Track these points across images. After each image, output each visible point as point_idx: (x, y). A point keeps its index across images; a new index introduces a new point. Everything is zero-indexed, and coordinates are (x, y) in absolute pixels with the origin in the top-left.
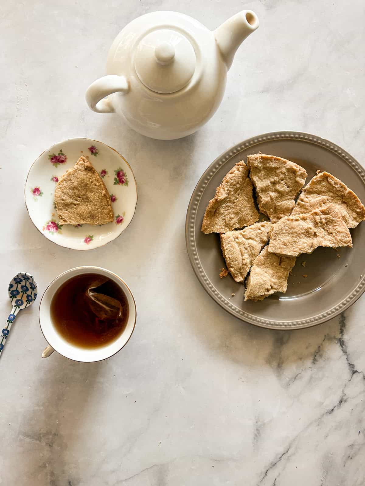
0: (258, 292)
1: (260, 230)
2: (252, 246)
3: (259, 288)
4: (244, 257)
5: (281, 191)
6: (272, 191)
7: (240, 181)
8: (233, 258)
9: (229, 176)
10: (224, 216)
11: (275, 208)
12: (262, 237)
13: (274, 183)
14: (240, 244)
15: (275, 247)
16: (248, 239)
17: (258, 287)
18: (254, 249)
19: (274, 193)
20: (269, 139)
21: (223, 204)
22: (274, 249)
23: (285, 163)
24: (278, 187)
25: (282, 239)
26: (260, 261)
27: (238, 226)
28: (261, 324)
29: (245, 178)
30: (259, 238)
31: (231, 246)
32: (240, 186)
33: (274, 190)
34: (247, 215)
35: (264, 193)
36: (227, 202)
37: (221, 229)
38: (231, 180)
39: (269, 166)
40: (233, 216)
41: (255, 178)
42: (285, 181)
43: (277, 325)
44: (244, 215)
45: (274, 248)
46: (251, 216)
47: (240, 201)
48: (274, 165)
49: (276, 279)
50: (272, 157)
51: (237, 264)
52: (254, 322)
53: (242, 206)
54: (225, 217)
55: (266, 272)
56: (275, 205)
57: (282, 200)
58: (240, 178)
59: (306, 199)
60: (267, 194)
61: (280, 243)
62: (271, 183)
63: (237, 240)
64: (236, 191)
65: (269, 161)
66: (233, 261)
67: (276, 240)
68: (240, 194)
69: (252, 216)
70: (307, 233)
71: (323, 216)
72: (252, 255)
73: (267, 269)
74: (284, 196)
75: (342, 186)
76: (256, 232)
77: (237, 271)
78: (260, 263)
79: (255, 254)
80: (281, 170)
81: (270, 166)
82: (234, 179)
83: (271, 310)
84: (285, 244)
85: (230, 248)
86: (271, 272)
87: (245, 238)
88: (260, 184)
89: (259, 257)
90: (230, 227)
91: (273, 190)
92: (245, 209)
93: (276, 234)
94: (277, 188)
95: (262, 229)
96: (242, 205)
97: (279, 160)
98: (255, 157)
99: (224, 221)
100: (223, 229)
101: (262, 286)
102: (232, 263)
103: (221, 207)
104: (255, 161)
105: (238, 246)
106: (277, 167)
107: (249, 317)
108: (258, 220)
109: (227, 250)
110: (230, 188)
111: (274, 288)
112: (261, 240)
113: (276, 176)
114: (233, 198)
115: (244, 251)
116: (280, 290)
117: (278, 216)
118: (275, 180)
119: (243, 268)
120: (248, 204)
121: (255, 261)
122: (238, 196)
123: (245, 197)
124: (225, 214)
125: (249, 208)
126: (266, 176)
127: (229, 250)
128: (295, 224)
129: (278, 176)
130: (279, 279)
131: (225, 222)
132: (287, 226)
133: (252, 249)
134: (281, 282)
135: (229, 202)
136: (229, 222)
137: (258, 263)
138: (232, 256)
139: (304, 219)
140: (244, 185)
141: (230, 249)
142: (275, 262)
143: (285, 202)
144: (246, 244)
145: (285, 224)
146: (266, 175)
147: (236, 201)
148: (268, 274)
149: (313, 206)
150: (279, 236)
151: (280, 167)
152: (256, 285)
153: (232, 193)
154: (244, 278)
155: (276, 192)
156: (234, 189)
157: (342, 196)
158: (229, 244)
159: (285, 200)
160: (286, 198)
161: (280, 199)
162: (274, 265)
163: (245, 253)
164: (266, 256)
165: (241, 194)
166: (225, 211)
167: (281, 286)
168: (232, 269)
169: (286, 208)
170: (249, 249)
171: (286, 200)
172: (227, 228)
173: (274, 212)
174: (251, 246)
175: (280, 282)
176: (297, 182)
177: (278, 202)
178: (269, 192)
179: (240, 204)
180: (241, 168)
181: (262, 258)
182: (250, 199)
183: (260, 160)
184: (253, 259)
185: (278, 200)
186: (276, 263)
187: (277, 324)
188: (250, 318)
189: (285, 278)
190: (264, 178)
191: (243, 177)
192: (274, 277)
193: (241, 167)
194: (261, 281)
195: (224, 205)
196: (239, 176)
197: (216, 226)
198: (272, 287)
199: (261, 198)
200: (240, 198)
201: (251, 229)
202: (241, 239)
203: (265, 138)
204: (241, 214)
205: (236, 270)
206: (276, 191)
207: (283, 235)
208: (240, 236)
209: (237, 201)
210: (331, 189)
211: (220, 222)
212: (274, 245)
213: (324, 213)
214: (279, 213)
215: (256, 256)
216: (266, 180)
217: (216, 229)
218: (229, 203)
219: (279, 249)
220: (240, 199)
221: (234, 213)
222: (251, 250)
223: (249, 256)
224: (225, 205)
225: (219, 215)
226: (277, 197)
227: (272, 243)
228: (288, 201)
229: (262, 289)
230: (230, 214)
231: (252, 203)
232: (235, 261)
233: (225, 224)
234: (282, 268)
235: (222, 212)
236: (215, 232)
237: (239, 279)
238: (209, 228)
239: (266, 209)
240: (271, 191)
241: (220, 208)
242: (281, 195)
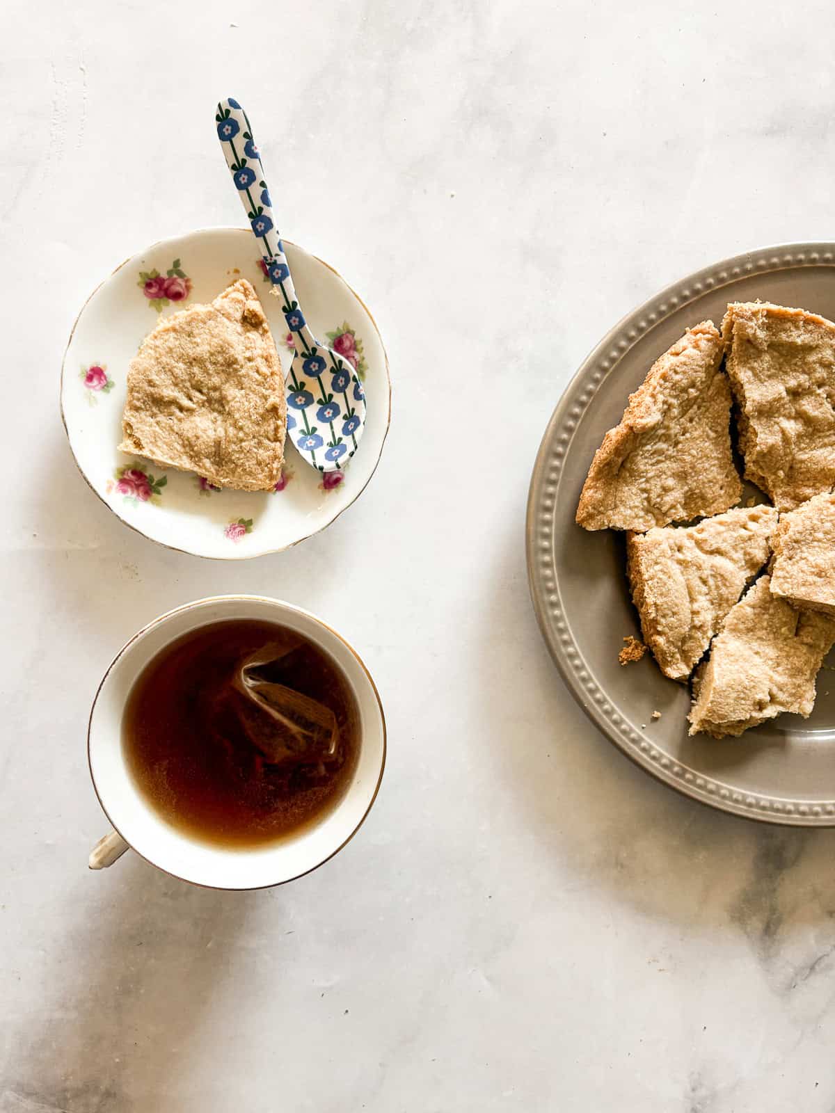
0: (734, 711)
1: (746, 529)
2: (722, 576)
3: (737, 699)
4: (696, 606)
5: (815, 417)
6: (789, 417)
7: (699, 379)
8: (665, 606)
9: (667, 362)
10: (647, 481)
11: (791, 468)
12: (749, 550)
13: (795, 394)
14: (686, 567)
15: (789, 580)
16: (712, 553)
17: (734, 695)
18: (728, 584)
19: (792, 422)
20: (788, 263)
21: (646, 445)
22: (786, 586)
24: (807, 405)
25: (811, 558)
26: (742, 619)
27: (682, 514)
28: (731, 803)
29: (712, 370)
30: (742, 552)
31: (662, 571)
32: (698, 393)
33: (793, 414)
34: (712, 484)
35: (765, 420)
36: (657, 440)
37: (634, 518)
38: (676, 372)
39: (787, 339)
40: (670, 482)
41: (742, 373)
42: (827, 388)
43: (777, 810)
44: (704, 483)
45: (787, 582)
46: (721, 488)
47: (694, 439)
48: (802, 337)
49: (785, 674)
50: (797, 315)
51: (676, 625)
52: (713, 797)
53: (698, 453)
54: (648, 485)
55: (757, 653)
56: (793, 459)
57: (814, 445)
58: (699, 371)
60: (772, 422)
61: (805, 568)
62: (788, 391)
63: (680, 556)
64: (686, 406)
65: (788, 325)
66: (664, 616)
67: (794, 560)
68: (696, 419)
69: (724, 488)
72: (721, 602)
73: (760, 645)
74: (822, 434)
76: (735, 535)
77: (676, 647)
78: (741, 626)
79: (727, 600)
80: (820, 356)
81: (790, 340)
82: (684, 373)
83: (764, 765)
84: (820, 574)
85: (660, 575)
86: (771, 652)
87: (702, 549)
88: (756, 393)
89: (740, 607)
90: (660, 517)
91: (789, 413)
92: (707, 465)
93: (796, 542)
94: (804, 407)
95: (751, 525)
96: (700, 453)
97: (818, 324)
98: (749, 309)
99: (645, 495)
100: (641, 520)
101: (745, 693)
102: (663, 621)
103: (641, 453)
104: (751, 320)
105: (682, 573)
106: (812, 343)
107: (699, 781)
108: (740, 500)
109: (650, 582)
110: (670, 395)
111: (778, 700)
112: (748, 557)
113: (804, 372)
114: (675, 429)
115: (697, 588)
116: (794, 709)
117: (797, 491)
118: (800, 385)
119: (691, 637)
120: (717, 450)
121: (727, 621)
122: (689, 425)
123: (707, 428)
124: (649, 475)
125: (716, 462)
126: (776, 369)
127: (656, 580)
129: (809, 372)
130: (792, 676)
131: (648, 500)
132: (829, 519)
133: (720, 583)
134: (799, 686)
135: (664, 439)
136: (658, 500)
137: (736, 624)
138: (665, 599)
140: (710, 393)
141: (660, 579)
142: (785, 624)
143: (822, 451)
144: (704, 566)
145: (822, 514)
146: (775, 365)
147: (682, 438)
148: (762, 660)
150: (804, 548)
151: (817, 346)
152: (730, 689)
153: (675, 412)
154: (692, 666)
155: (800, 420)
156: (681, 403)
158: (657, 563)
159: (821, 447)
160: (826, 440)
161: (808, 441)
162: (782, 634)
163: (700, 593)
164: (760, 607)
165: (700, 419)
166: (648, 467)
167: (797, 696)
168: (661, 640)
169: (823, 470)
170: (711, 582)
171: (825, 445)
172: (650, 518)
173: (785, 481)
174: (719, 575)
175: (795, 684)
177: (800, 450)
178: (778, 417)
179: (693, 449)
180: (705, 342)
181: (749, 610)
182: (723, 436)
183: (764, 319)
184: (721, 613)
185: (803, 445)
186: (788, 629)
187: (780, 806)
188: (700, 787)
189: (811, 674)
190: (770, 377)
191: (708, 367)
192: (780, 669)
193: (705, 339)
194: (743, 677)
195: (648, 447)
196: (697, 365)
197: (622, 509)
198: (773, 699)
199: (756, 434)
200: (696, 430)
201: (721, 523)
202: (692, 553)
204: (696, 478)
205: (673, 643)
206: (801, 416)
207: (814, 547)
208: (689, 544)
209: (687, 439)
211: (634, 497)
212: (787, 572)
214: (800, 483)
215: (730, 606)
216: (774, 382)
217: (619, 520)
218: (664, 442)
219: (804, 585)
220: (696, 434)
221: (674, 475)
222: (717, 587)
223: (712, 604)
224: (652, 447)
225: (631, 476)
226: (799, 436)
227: (783, 569)
228: (830, 449)
229: (743, 702)
230: (664, 476)
231: (727, 449)
232: (671, 614)
233: (646, 504)
234: (802, 643)
235: (642, 468)
236: (618, 525)
237: (678, 670)
238: (600, 513)
239: (766, 470)
240: (784, 416)
241: (638, 454)
242: (813, 429)
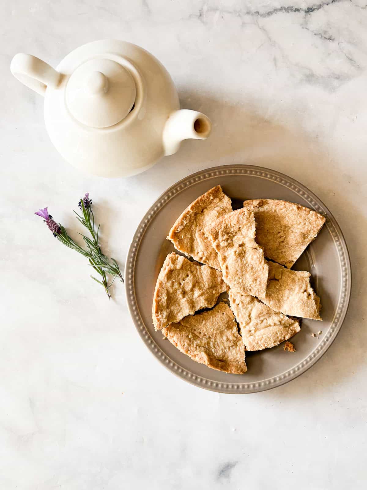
0: (312, 307)
1: (239, 304)
2: (259, 315)
3: (307, 306)
4: (272, 324)
5: (192, 285)
6: (193, 294)
7: (185, 335)
8: (274, 338)
9: (179, 347)
10: (225, 348)
11: (211, 288)
12: (247, 302)
13: (184, 293)
14: (257, 329)
15: (260, 290)
16: (250, 319)
17: (306, 308)
18: (262, 312)
19: (195, 292)
20: (135, 303)
21: (212, 352)
22: (262, 291)
23: (161, 284)
24: (188, 288)
25: (250, 283)
26: (275, 305)
27: (235, 329)
28: (346, 298)
29: (180, 327)
30: (248, 306)
31: (261, 341)
32: (190, 333)
33: (191, 293)
34: (223, 319)
35: (195, 304)
36: (210, 347)
37: (240, 352)
38: (184, 345)
39: (166, 303)
40: (225, 338)
41: (179, 318)
42: (181, 281)
44: (223, 323)
45: (260, 291)
46: (223, 314)
47: (207, 331)
48: (164, 297)
49: (295, 286)
50: (156, 301)
51: (281, 332)
53: (212, 328)
54: (227, 348)
55: (288, 298)
56: (208, 288)
57: (202, 281)
58: (182, 335)
59: (200, 255)
60: (196, 301)
61: (254, 285)
62: (184, 297)
63: (253, 332)
64: (196, 337)
65: (160, 303)
66: (278, 338)
67: (251, 289)
68: (199, 330)
69: (223, 312)
70: (241, 255)
71: (220, 238)
72: (269, 313)
73: (284, 297)
74: (198, 279)
75: (185, 217)
76: (242, 309)
77: (288, 330)
78: (278, 305)
79: (268, 311)
80: (170, 288)
81: (166, 302)
82: (184, 342)
83: (329, 287)
84: (256, 280)
85: (263, 341)
86: (287, 292)
87: (250, 323)
88: (186, 311)
89: (271, 306)
90: (238, 340)
91: (192, 294)
92: (216, 323)
93: (244, 289)
94: (189, 290)
95: (237, 302)
96: (212, 327)
97: (158, 291)
98: (157, 323)
99: (231, 348)
100: (240, 348)
101: (305, 304)
102: (280, 338)
103: (216, 354)
104: (161, 321)
105: (259, 330)
106: (166, 292)
108: (226, 304)
109: (266, 346)
110: (193, 346)
111: (305, 288)
112: (250, 303)
113: (176, 292)
114: (205, 341)
115: (265, 325)
116: (308, 280)
117: (219, 283)
118: (181, 293)
119: (284, 324)
120: (209, 319)
121: (276, 310)
122: (202, 334)
123: (202, 325)
124: (223, 348)
125: (214, 318)
126: (176, 303)
127: (265, 343)
128: (231, 270)
129: (176, 291)
130: (295, 283)
131: (232, 346)
132: (234, 278)
133: (262, 315)
134: (299, 279)
135: (209, 344)
136: (232, 342)
137: (277, 307)
138: (272, 339)
139: (225, 259)
140: (189, 326)
141: (264, 341)
142: (275, 287)
143: (204, 278)
144: (256, 322)
145: (232, 280)
146: (175, 304)
147: (207, 336)
148: (291, 296)
149: (207, 247)
150: (246, 286)
151: (167, 290)
152: (304, 310)
153: (199, 342)
154: (295, 322)
155: (193, 289)
156: (195, 340)
157: (196, 214)
158: (258, 343)
159: (202, 278)
160: (200, 276)
161: (201, 284)
162: (279, 288)
163: (267, 323)
164: (270, 298)
165: (199, 329)
166: (220, 349)
167: (303, 279)
168: (287, 338)
169: (211, 276)
170: (262, 318)
171: (201, 276)
172: (239, 344)
173: (216, 288)
175: (298, 281)
176: (182, 268)
177: (204, 286)
178: (194, 299)
179: (211, 330)
180: (171, 333)
181: (272, 303)
182: (204, 317)
183: (159, 314)
184: (273, 312)
185: (203, 286)
186: (277, 285)
189: (293, 274)
190: (179, 305)
191: (180, 331)
192: (293, 288)
194: (299, 305)
195: (213, 350)
196: (180, 336)
197: (238, 358)
198: (305, 291)
199: (201, 307)
200: (203, 330)
201: (238, 315)
202: (252, 327)
203: (134, 308)
204: (222, 327)
205: (287, 332)
206: (192, 290)
207: (245, 282)
208: (248, 328)
209: (208, 334)
210: (188, 229)
211: (232, 354)
212: (256, 291)
213: (216, 237)
214: (216, 283)
215: (270, 309)
216: (181, 303)
217: (241, 358)
218: (210, 343)
219: (261, 285)
220: (205, 330)
221: (222, 337)
222: (263, 316)
223: (270, 317)
224: (212, 349)
225: (225, 356)
226: (200, 289)
227: (255, 293)
228: (202, 274)
229: (308, 304)
230: (223, 341)
231: (208, 313)
232: (277, 335)
233: (234, 347)
234: (281, 278)
235: (221, 352)
236: (244, 359)
237: (297, 327)
238: (240, 367)
239: (213, 298)
240: (193, 296)
241: (216, 355)
242: (196, 283)
